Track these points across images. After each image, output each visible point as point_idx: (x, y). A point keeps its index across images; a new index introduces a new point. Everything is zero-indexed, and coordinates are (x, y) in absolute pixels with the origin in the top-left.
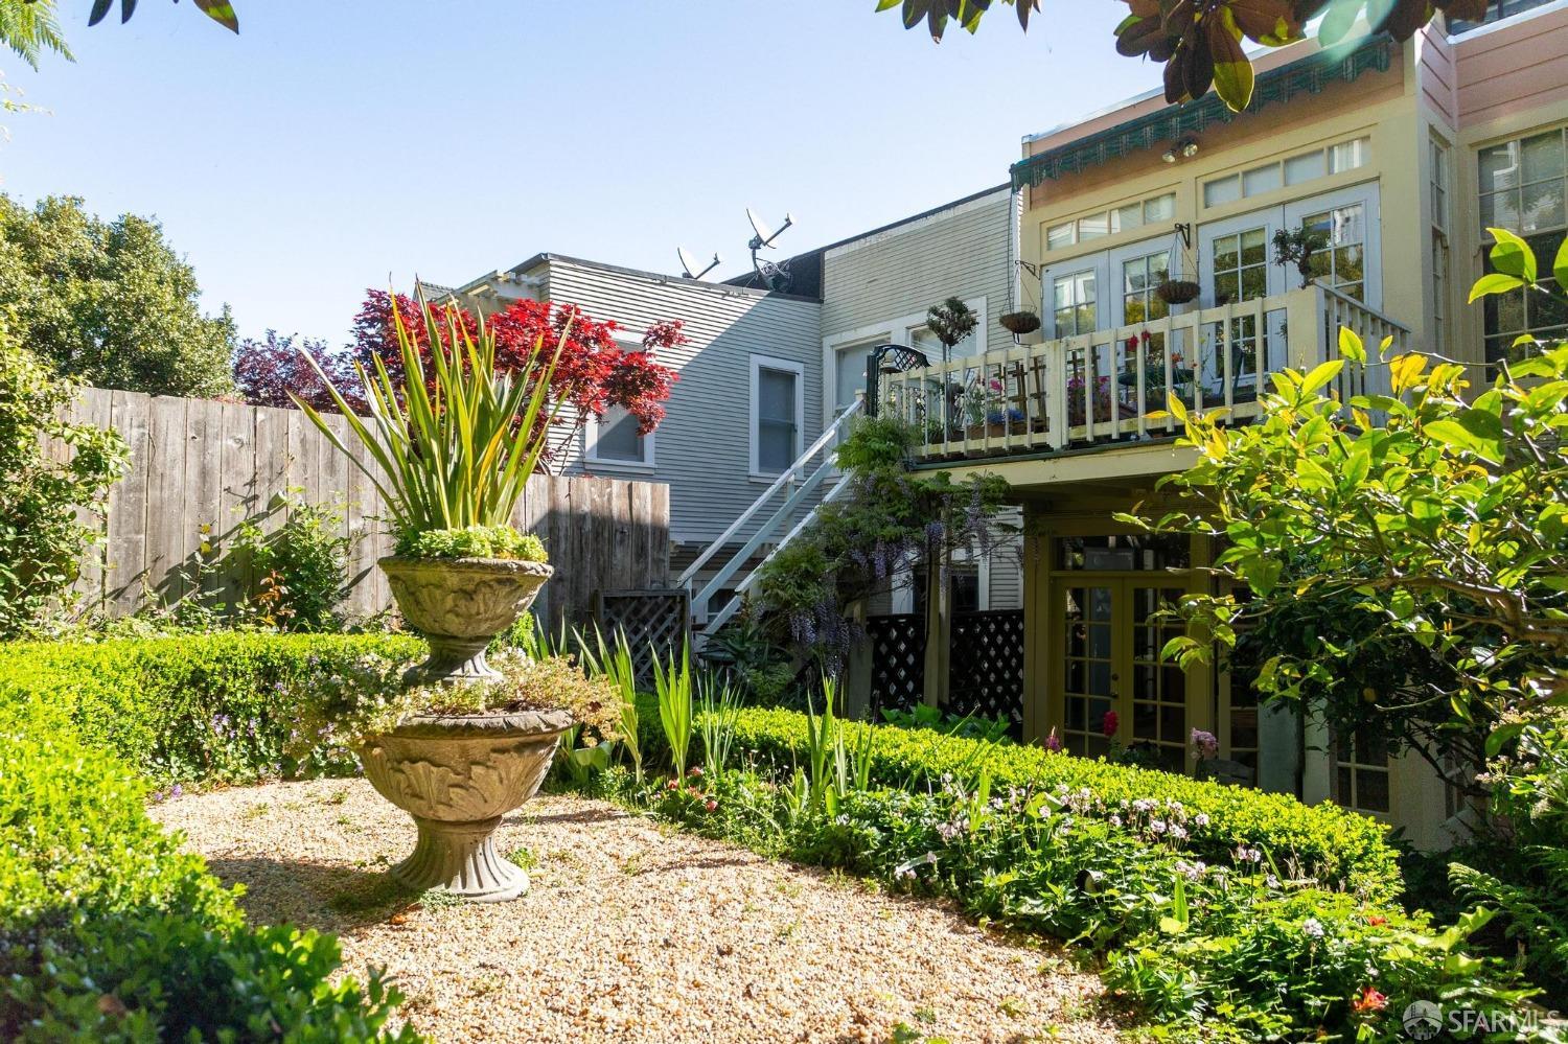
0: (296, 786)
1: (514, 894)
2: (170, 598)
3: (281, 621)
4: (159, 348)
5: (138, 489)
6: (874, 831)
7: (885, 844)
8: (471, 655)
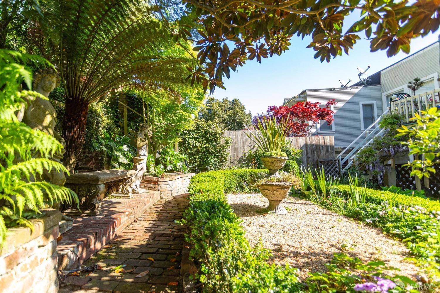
0: (256, 194)
1: (284, 214)
2: (239, 163)
3: (256, 167)
4: (240, 120)
5: (234, 146)
6: (364, 212)
7: (366, 215)
8: (275, 173)
